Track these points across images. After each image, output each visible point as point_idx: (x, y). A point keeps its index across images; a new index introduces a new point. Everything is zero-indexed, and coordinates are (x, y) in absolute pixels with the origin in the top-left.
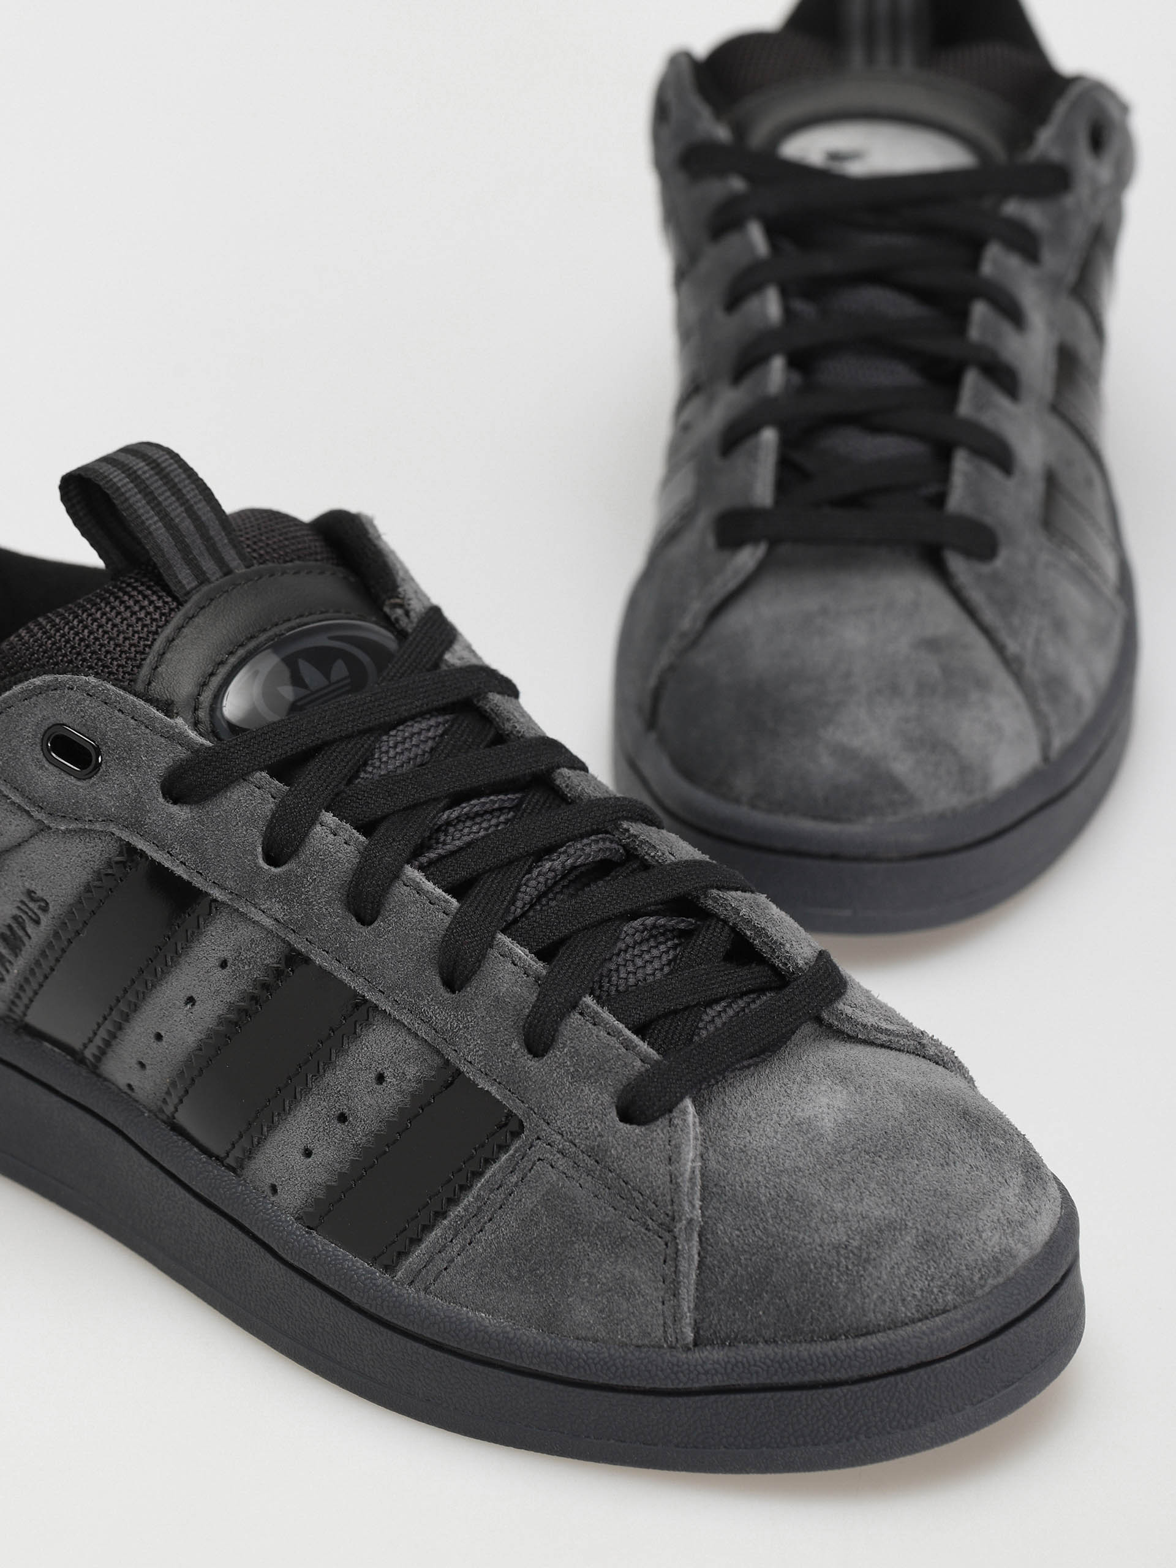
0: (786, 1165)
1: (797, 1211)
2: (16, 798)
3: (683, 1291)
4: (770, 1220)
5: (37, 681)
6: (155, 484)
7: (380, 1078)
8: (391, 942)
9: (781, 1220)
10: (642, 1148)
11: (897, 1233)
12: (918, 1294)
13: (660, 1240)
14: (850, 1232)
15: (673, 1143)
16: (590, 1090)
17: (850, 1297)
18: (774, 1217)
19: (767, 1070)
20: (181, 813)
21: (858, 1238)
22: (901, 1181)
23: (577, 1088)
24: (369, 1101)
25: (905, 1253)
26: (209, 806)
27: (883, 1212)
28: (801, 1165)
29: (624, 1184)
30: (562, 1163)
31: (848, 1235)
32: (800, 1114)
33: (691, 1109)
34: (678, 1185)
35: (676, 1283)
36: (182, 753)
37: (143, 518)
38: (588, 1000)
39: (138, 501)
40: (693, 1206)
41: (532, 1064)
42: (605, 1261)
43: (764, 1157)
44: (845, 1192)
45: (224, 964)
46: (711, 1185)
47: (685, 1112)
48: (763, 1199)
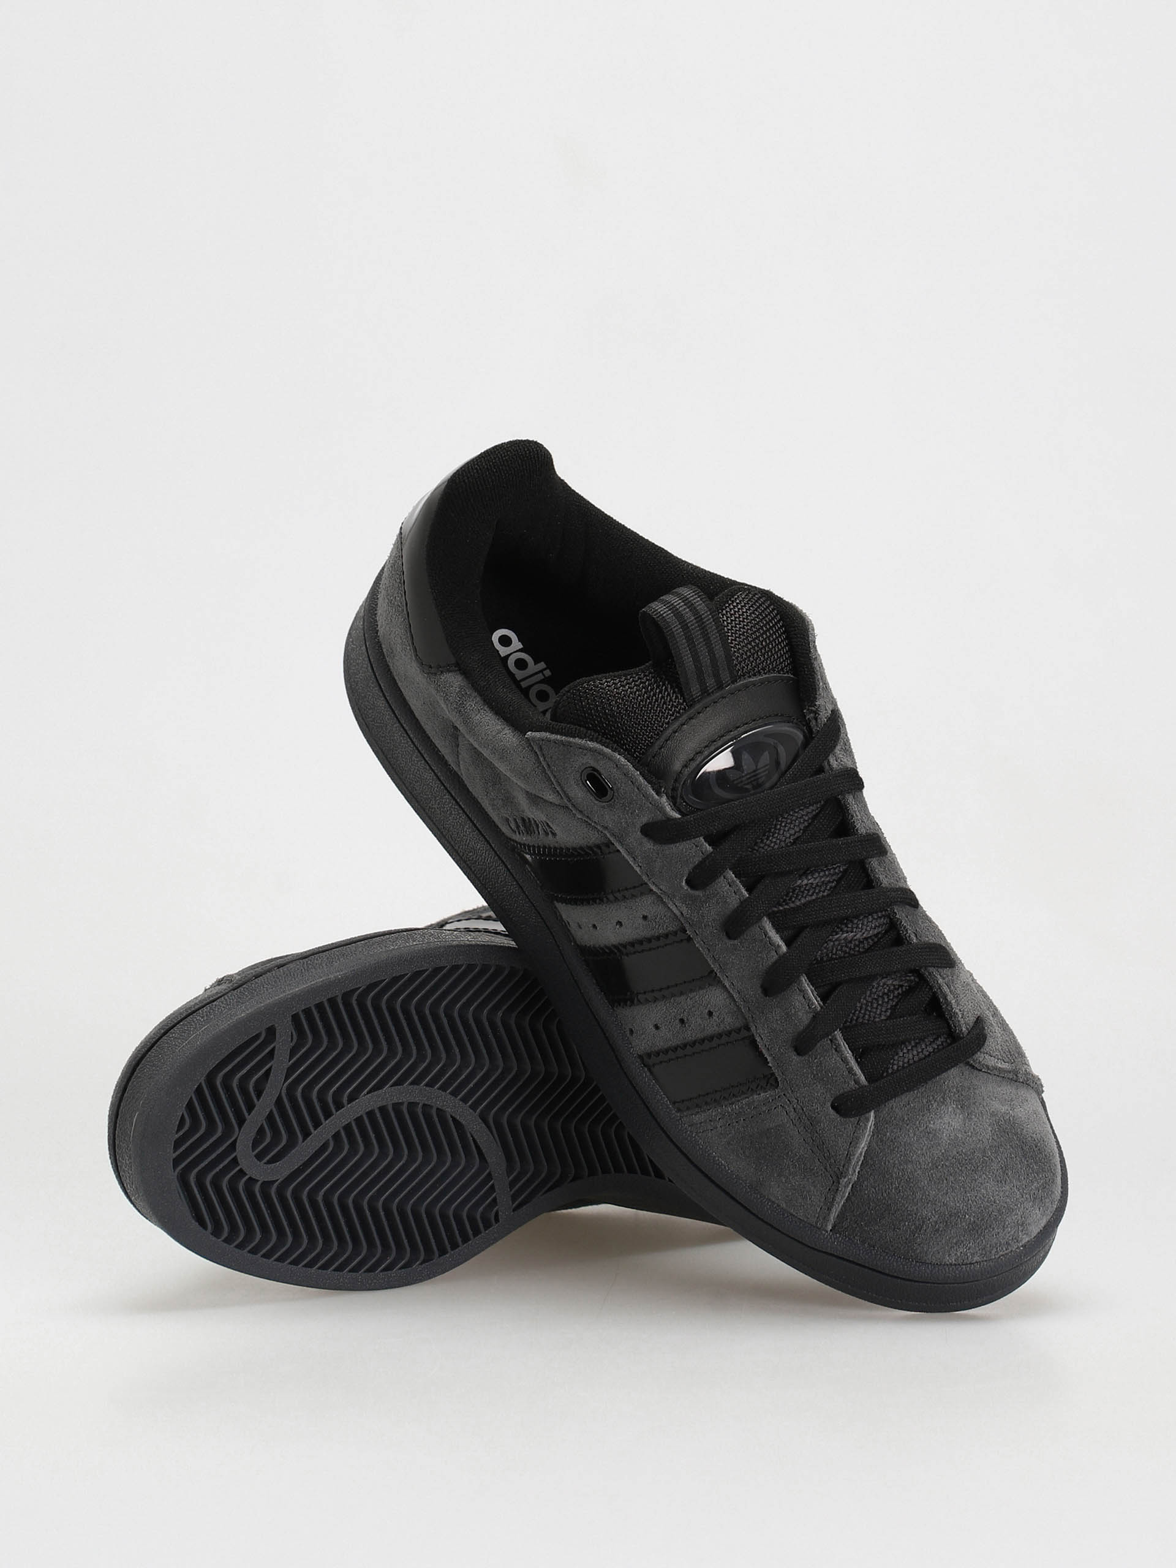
0: (913, 1158)
1: (910, 1189)
2: (558, 789)
3: (834, 1210)
4: (893, 1190)
5: (591, 744)
6: (697, 633)
7: (710, 1014)
8: (741, 957)
9: (899, 1192)
10: (838, 1131)
11: (959, 1220)
12: (959, 1254)
13: (831, 1178)
14: (934, 1212)
15: (856, 1134)
16: (821, 1087)
17: (921, 1245)
18: (896, 1188)
19: (924, 1089)
20: (649, 845)
21: (937, 1216)
22: (972, 1187)
23: (815, 1083)
24: (699, 1021)
25: (959, 1232)
26: (666, 847)
27: (956, 1205)
28: (921, 1161)
29: (822, 1143)
30: (792, 1114)
31: (932, 1213)
32: (932, 1126)
33: (872, 1118)
34: (850, 1159)
35: (832, 1205)
36: (660, 817)
37: (683, 655)
38: (838, 1034)
39: (682, 643)
40: (855, 1171)
41: (795, 1058)
42: (797, 1176)
43: (903, 1149)
44: (940, 1185)
45: (645, 918)
46: (869, 1158)
47: (868, 1120)
48: (894, 1175)
